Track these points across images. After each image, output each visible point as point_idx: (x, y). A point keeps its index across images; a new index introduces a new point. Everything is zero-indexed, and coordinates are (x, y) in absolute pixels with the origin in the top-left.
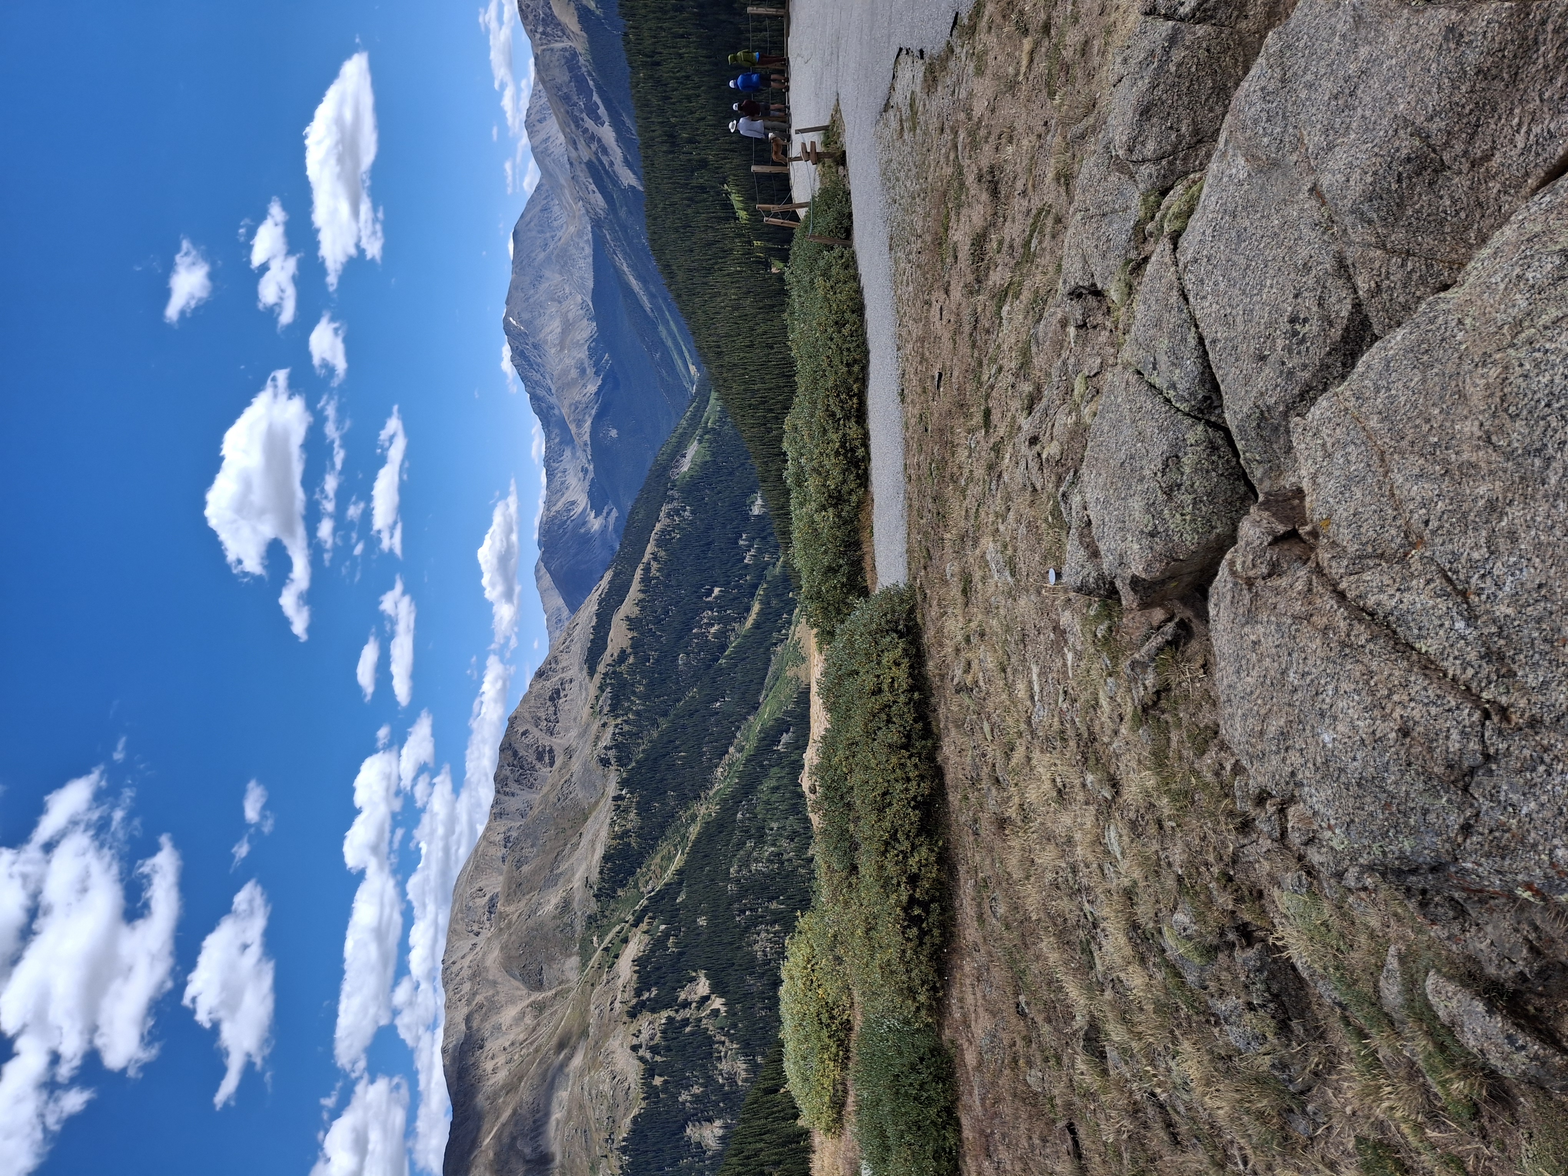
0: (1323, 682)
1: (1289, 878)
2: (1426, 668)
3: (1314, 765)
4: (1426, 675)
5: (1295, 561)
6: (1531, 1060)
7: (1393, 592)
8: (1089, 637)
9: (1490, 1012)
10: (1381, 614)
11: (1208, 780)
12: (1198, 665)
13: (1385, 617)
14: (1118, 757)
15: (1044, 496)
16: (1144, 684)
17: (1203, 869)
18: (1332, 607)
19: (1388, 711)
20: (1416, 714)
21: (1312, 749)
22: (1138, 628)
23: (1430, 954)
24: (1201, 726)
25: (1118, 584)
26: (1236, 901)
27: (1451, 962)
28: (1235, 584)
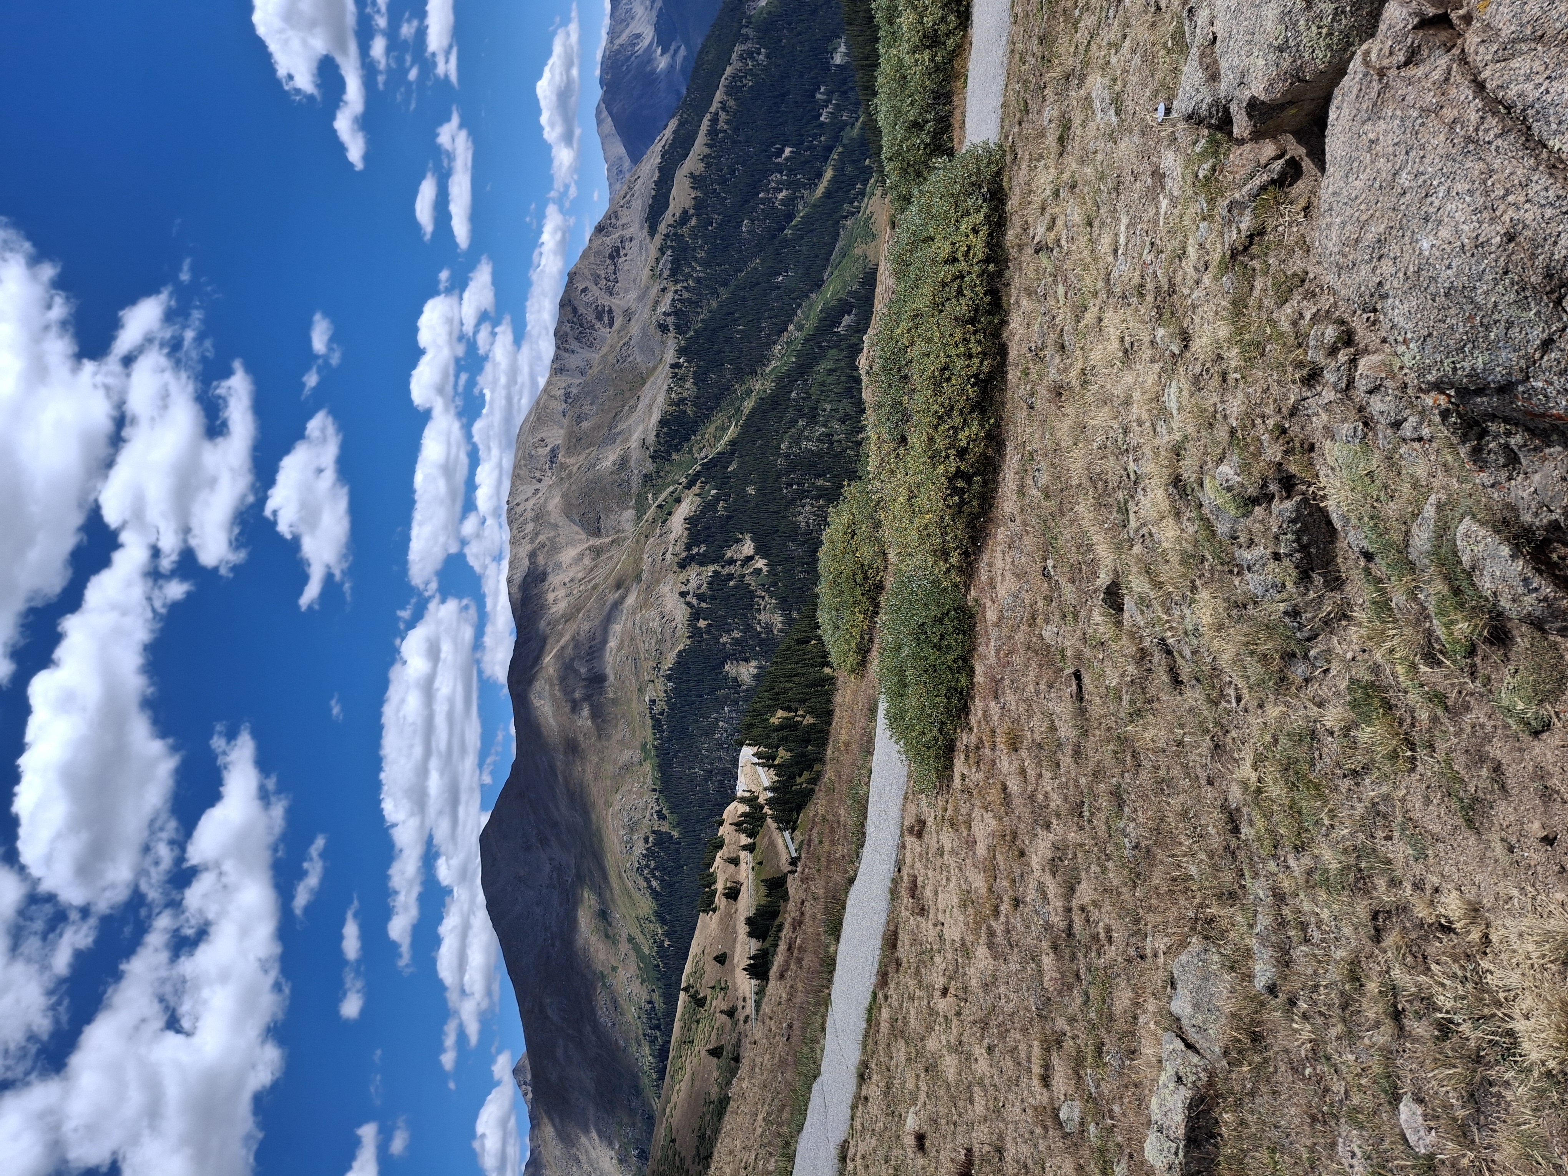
0: (1435, 183)
1: (1345, 429)
2: (1554, 167)
3: (1405, 274)
4: (1551, 174)
5: (1439, 48)
6: (1540, 601)
7: (1540, 81)
8: (1189, 179)
9: (1513, 557)
10: (1520, 106)
11: (1283, 329)
12: (1299, 207)
13: (1524, 110)
14: (1194, 307)
15: (1167, 17)
16: (1238, 227)
17: (1258, 421)
18: (1467, 98)
19: (1498, 213)
20: (1529, 216)
21: (1407, 256)
22: (1244, 166)
23: (1470, 502)
24: (1289, 273)
25: (1233, 108)
26: (1286, 452)
27: (1488, 508)
28: (1365, 75)
